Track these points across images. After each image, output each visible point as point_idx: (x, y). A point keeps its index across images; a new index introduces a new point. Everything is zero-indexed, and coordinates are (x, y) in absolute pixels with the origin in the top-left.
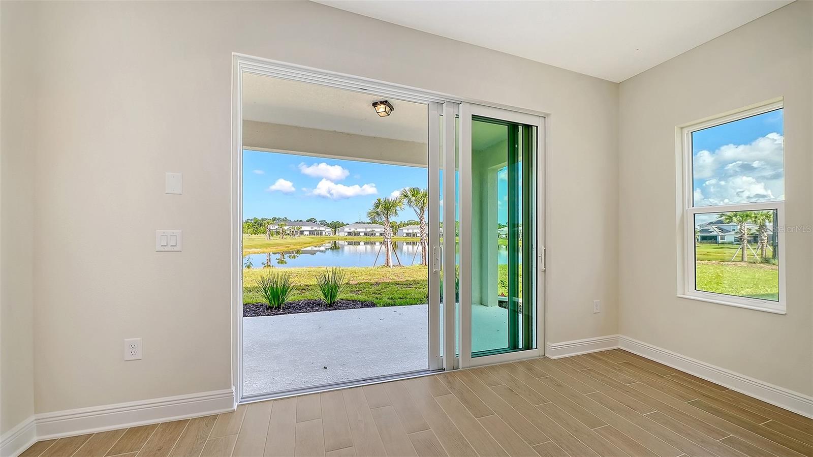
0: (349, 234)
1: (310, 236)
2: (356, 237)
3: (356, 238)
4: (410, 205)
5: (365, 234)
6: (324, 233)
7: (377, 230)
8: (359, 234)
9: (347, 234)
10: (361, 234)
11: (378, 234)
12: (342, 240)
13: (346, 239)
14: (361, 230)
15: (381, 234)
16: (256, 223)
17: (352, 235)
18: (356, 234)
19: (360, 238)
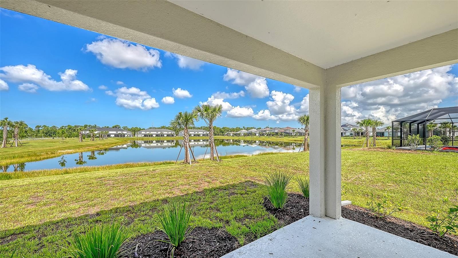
0: (145, 135)
1: (115, 138)
2: (150, 137)
3: (150, 139)
4: (202, 118)
5: (157, 135)
6: (126, 136)
7: (164, 133)
8: (152, 135)
9: (143, 135)
10: (153, 135)
11: (166, 135)
12: (139, 140)
13: (143, 139)
14: (154, 133)
15: (168, 135)
16: (69, 129)
17: (147, 136)
18: (150, 136)
19: (152, 138)
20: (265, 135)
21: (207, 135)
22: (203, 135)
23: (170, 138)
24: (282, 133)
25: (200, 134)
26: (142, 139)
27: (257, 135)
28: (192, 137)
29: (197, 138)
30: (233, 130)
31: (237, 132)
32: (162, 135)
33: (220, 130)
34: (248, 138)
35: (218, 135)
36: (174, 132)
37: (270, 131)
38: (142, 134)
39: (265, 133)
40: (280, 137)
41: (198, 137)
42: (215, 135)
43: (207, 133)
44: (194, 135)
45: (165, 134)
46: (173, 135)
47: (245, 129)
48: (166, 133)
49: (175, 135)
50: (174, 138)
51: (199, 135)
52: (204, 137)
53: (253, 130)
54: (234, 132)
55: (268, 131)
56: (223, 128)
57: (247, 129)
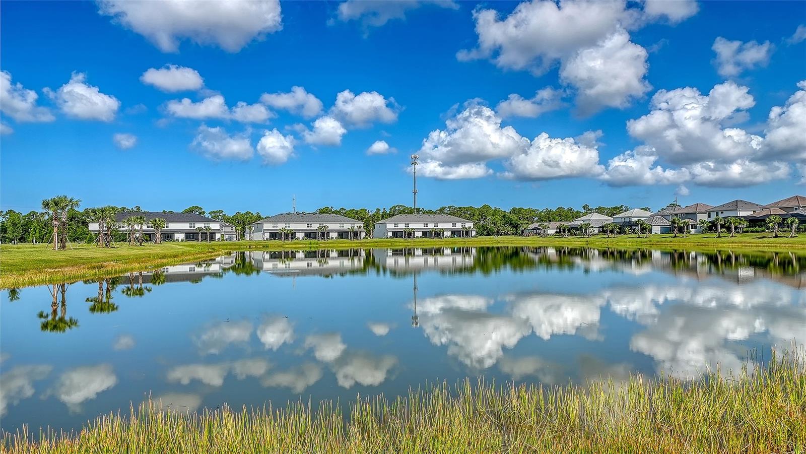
0: (274, 235)
1: (186, 243)
2: (287, 241)
3: (288, 245)
5: (309, 235)
6: (218, 236)
7: (331, 226)
8: (293, 234)
9: (267, 235)
10: (298, 235)
11: (334, 235)
12: (257, 248)
13: (267, 247)
15: (342, 235)
17: (280, 238)
18: (287, 236)
19: (295, 244)
20: (693, 231)
21: (467, 233)
22: (453, 233)
23: (348, 244)
24: (784, 220)
25: (443, 231)
26: (264, 247)
27: (656, 230)
28: (417, 240)
29: (432, 243)
30: (548, 217)
31: (572, 223)
32: (323, 234)
33: (504, 216)
34: (627, 242)
35: (498, 233)
36: (362, 225)
37: (714, 215)
38: (265, 231)
39: (691, 222)
40: (776, 236)
41: (437, 239)
42: (488, 234)
43: (467, 225)
44: (425, 234)
45: (334, 231)
46: (356, 235)
47: (600, 210)
48: (336, 226)
49: (363, 235)
50: (362, 245)
51: (438, 234)
52: (456, 239)
53: (636, 214)
54: (562, 223)
55: (706, 216)
56: (514, 211)
57: (612, 212)
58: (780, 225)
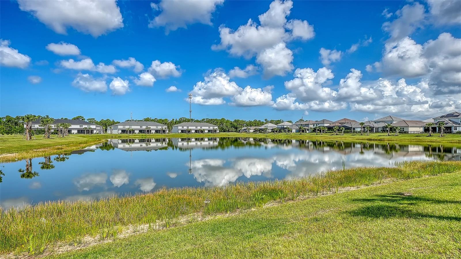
0: (123, 131)
2: (130, 134)
3: (131, 136)
5: (141, 131)
6: (95, 131)
7: (152, 127)
8: (133, 131)
9: (120, 131)
10: (136, 131)
11: (153, 131)
12: (115, 138)
13: (121, 137)
15: (157, 131)
16: (8, 122)
17: (127, 133)
18: (130, 132)
19: (135, 135)
20: (308, 132)
21: (215, 131)
22: (209, 131)
23: (160, 136)
24: (340, 128)
25: (204, 130)
26: (119, 137)
27: (294, 131)
28: (192, 134)
29: (199, 135)
30: (250, 124)
31: (260, 127)
32: (148, 131)
33: (231, 123)
34: (282, 136)
35: (228, 131)
36: (167, 127)
37: (315, 125)
38: (119, 129)
39: (307, 128)
40: (337, 135)
41: (202, 134)
42: (224, 132)
43: (215, 128)
44: (196, 131)
45: (153, 129)
46: (164, 131)
47: (271, 122)
48: (155, 127)
49: (167, 131)
50: (167, 136)
51: (202, 131)
52: (210, 134)
53: (286, 124)
54: (256, 127)
55: (313, 125)
56: (235, 121)
57: (277, 122)
58: (338, 130)
